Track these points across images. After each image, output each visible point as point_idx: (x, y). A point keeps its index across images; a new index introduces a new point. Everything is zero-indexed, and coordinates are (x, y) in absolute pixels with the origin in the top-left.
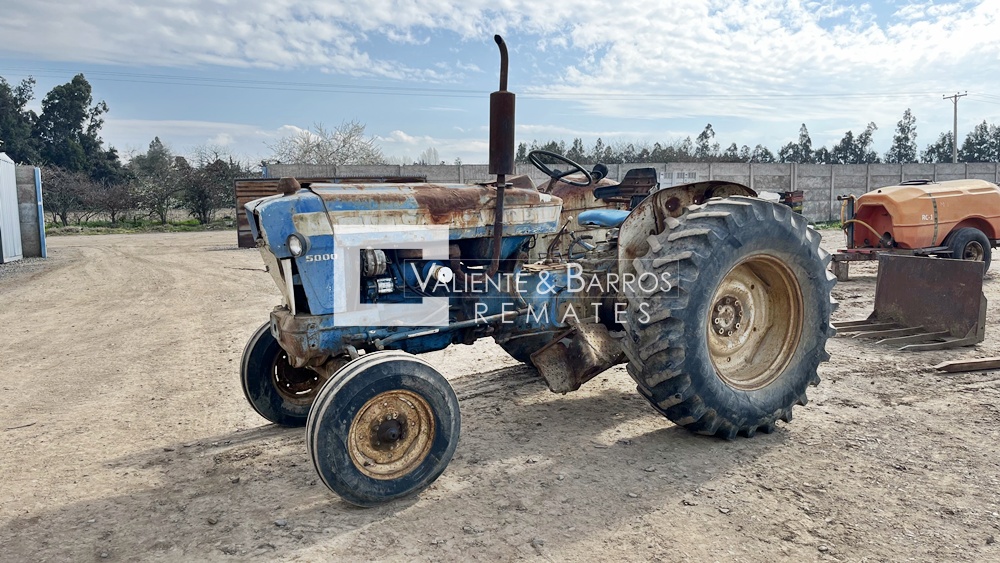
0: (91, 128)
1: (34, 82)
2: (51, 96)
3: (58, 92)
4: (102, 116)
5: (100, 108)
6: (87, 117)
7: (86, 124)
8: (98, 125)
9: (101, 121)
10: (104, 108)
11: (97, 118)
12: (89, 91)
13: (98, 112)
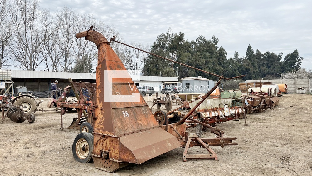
0: (298, 65)
1: (283, 54)
2: (287, 57)
3: (289, 55)
4: (302, 61)
5: (301, 59)
6: (297, 61)
7: (297, 63)
8: (300, 64)
9: (301, 62)
10: (302, 59)
11: (300, 62)
12: (298, 54)
13: (300, 60)
